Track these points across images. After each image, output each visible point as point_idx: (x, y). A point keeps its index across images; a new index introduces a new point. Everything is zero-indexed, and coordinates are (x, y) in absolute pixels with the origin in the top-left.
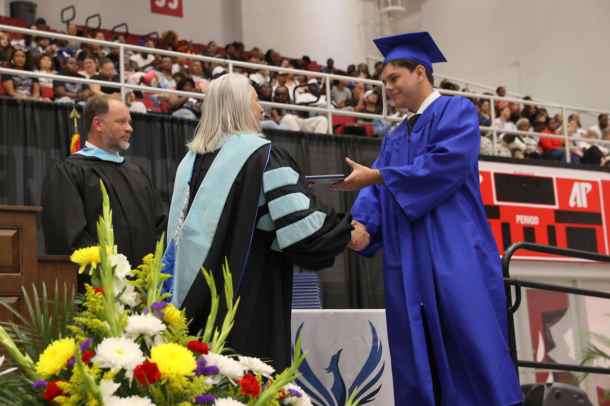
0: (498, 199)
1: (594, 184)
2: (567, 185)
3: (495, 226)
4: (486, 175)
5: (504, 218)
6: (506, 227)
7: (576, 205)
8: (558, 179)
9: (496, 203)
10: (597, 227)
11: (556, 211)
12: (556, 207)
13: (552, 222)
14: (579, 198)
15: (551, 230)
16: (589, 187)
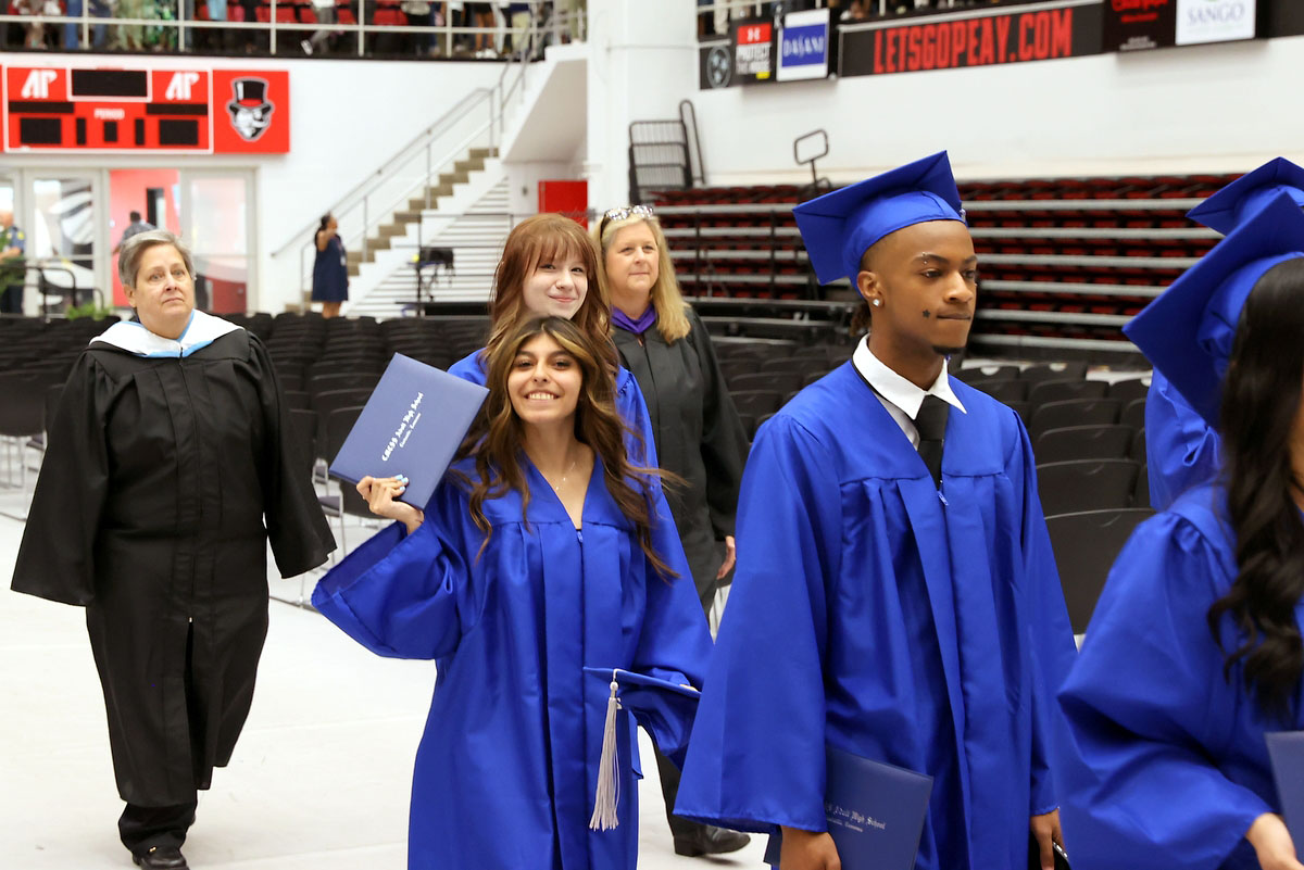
0: (75, 93)
1: (203, 75)
2: (164, 78)
3: (68, 124)
4: (61, 72)
5: (79, 113)
6: (81, 125)
7: (175, 99)
8: (154, 72)
9: (70, 98)
10: (200, 119)
11: (148, 105)
12: (149, 99)
13: (142, 114)
14: (180, 90)
15: (139, 125)
16: (195, 78)
